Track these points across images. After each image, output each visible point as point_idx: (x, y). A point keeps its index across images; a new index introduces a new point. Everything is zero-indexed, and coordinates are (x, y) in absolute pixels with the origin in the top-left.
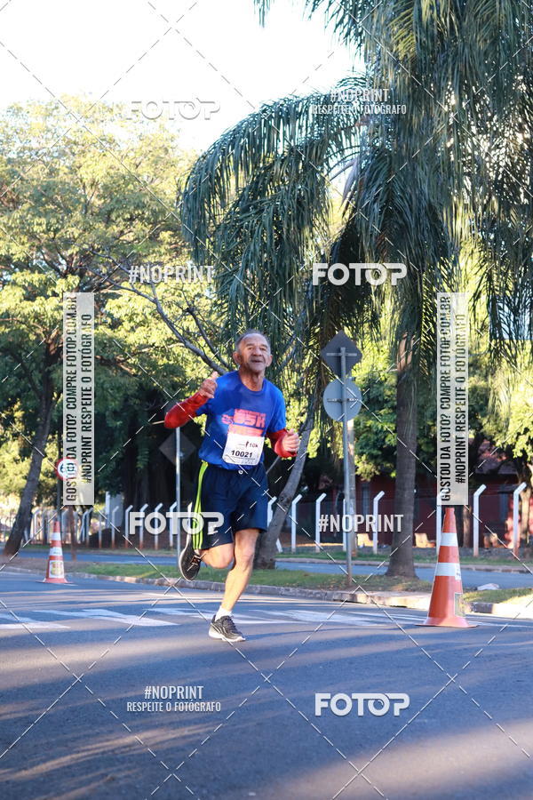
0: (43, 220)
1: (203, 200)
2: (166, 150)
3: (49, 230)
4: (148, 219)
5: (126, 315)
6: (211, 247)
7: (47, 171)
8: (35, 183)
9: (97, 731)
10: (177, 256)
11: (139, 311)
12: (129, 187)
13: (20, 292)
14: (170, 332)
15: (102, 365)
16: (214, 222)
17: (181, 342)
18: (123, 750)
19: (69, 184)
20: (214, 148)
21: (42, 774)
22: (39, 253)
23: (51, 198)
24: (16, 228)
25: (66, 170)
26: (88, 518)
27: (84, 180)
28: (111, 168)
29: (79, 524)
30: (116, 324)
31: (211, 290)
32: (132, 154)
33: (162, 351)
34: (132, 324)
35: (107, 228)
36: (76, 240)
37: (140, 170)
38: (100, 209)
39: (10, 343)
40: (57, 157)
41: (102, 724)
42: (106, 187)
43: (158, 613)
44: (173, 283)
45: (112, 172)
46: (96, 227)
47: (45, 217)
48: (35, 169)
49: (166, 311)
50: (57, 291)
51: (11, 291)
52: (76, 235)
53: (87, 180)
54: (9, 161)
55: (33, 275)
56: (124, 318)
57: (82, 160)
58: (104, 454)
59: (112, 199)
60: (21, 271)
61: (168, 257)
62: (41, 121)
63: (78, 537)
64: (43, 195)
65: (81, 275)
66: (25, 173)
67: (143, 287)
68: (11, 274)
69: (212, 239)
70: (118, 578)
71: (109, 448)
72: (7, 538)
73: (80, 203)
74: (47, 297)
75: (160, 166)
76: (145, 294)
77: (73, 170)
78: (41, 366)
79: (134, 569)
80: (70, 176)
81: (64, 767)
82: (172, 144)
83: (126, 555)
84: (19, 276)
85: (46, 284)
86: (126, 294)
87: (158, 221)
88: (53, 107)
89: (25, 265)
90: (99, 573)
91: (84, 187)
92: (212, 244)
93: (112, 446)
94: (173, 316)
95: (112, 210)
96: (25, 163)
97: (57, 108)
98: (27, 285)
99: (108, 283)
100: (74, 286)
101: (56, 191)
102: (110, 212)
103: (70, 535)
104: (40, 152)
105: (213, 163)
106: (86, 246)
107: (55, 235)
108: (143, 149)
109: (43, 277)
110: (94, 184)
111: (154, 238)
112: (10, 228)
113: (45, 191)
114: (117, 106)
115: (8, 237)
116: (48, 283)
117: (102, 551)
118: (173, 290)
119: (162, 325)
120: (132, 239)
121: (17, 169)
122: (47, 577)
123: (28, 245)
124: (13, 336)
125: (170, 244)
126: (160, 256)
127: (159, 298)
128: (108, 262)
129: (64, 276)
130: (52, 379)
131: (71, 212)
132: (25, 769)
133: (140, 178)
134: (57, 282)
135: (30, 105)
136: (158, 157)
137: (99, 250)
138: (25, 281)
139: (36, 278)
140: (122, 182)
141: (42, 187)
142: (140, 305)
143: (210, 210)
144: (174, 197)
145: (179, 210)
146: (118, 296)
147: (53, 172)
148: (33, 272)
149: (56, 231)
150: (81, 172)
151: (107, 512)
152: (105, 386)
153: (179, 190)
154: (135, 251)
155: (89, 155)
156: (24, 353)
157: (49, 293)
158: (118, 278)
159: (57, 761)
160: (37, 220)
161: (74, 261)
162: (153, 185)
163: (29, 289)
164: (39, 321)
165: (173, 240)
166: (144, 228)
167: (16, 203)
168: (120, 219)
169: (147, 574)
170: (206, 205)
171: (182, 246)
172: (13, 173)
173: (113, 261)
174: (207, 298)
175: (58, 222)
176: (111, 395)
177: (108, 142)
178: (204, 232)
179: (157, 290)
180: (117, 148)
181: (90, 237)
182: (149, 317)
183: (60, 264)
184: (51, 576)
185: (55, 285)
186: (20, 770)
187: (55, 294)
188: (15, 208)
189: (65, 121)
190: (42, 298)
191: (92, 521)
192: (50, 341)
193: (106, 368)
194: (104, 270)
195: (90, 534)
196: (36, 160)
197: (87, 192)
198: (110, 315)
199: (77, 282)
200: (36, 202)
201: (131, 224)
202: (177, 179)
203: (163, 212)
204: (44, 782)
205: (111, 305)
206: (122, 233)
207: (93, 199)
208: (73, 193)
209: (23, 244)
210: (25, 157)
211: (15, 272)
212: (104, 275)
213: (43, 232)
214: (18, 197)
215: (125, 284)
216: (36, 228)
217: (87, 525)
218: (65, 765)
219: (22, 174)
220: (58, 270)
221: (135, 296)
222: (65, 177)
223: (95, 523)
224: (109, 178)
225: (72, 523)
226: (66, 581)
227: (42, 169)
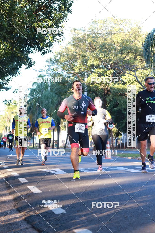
0: (103, 54)
1: (149, 46)
2: (139, 32)
3: (105, 57)
4: (134, 52)
5: (127, 81)
6: (152, 60)
7: (104, 39)
8: (100, 43)
9: (122, 203)
10: (142, 63)
11: (131, 80)
12: (128, 43)
13: (97, 75)
14: (140, 85)
15: (121, 95)
16: (153, 53)
17: (143, 88)
18: (129, 208)
19: (110, 43)
20: (153, 31)
21: (106, 215)
22: (102, 64)
23: (105, 47)
24: (95, 56)
25: (110, 39)
26: (117, 140)
27: (115, 42)
28: (122, 38)
29: (114, 142)
30: (124, 84)
31: (152, 73)
32: (129, 34)
33: (138, 91)
34: (129, 83)
35: (121, 55)
36: (112, 59)
37: (131, 38)
38: (119, 50)
39: (94, 89)
40: (107, 35)
41: (123, 201)
42: (121, 43)
43: (138, 168)
44: (141, 71)
45: (123, 39)
46: (118, 55)
47: (104, 53)
48: (101, 39)
49: (139, 79)
50: (107, 74)
51: (94, 75)
52: (113, 58)
53: (116, 42)
54: (93, 37)
55: (100, 70)
56: (127, 82)
57: (114, 36)
58: (121, 121)
59: (123, 47)
60: (97, 69)
61: (139, 63)
62: (102, 25)
63: (114, 145)
64: (103, 46)
65: (114, 70)
66: (97, 40)
67: (132, 72)
68: (94, 70)
69: (152, 58)
70: (126, 157)
71: (123, 119)
72: (94, 146)
73: (114, 48)
74: (104, 76)
75: (137, 37)
76: (133, 75)
77: (111, 39)
78: (103, 96)
79: (131, 155)
80: (111, 40)
81: (112, 213)
82: (140, 30)
83: (128, 151)
84: (96, 70)
85: (104, 72)
86: (127, 75)
87: (136, 53)
88: (105, 21)
89: (98, 67)
90: (121, 156)
91: (115, 44)
92: (152, 59)
93: (124, 119)
94: (142, 81)
95: (123, 50)
96: (98, 37)
97: (106, 21)
98: (98, 73)
99: (122, 72)
100: (112, 73)
101: (107, 45)
102: (122, 51)
103: (112, 145)
104: (102, 34)
105: (152, 35)
106: (115, 61)
107: (106, 58)
108: (132, 32)
109: (103, 70)
110: (117, 43)
111: (135, 58)
112: (93, 57)
113: (103, 45)
114: (124, 20)
115: (93, 59)
116: (105, 72)
117: (121, 149)
118: (141, 73)
119: (138, 84)
120: (129, 58)
121: (95, 39)
122: (106, 157)
123: (99, 61)
124: (95, 88)
125: (140, 60)
126: (137, 63)
127: (137, 76)
128: (122, 66)
129: (110, 70)
130: (106, 100)
131: (111, 51)
132: (101, 214)
133: (131, 41)
134: (107, 72)
135: (99, 20)
136: (136, 34)
137: (119, 62)
138: (98, 71)
139: (101, 71)
140: (126, 42)
141: (103, 44)
142: (132, 78)
143: (152, 49)
144: (141, 46)
145: (142, 49)
146: (125, 75)
147: (105, 40)
148: (100, 69)
149: (107, 57)
150: (114, 40)
151: (123, 138)
152: (122, 102)
153: (142, 43)
154: (130, 62)
155: (116, 34)
156: (98, 93)
157: (105, 75)
158: (125, 70)
159: (110, 212)
160: (101, 54)
161: (112, 66)
162: (135, 42)
163: (99, 74)
164: (102, 83)
165: (141, 58)
166: (132, 55)
167: (95, 49)
168: (125, 53)
169: (134, 156)
170: (150, 48)
171: (143, 60)
172: (94, 41)
173: (123, 65)
174: (151, 75)
175: (107, 54)
176: (123, 104)
177: (121, 30)
178: (150, 56)
179: (136, 73)
180: (124, 32)
181: (117, 58)
182: (134, 81)
183: (108, 66)
184: (107, 157)
185: (107, 73)
186: (100, 214)
187: (107, 75)
188: (95, 50)
189: (109, 25)
190: (103, 76)
191: (118, 141)
192: (105, 89)
193: (122, 96)
194: (121, 68)
195: (118, 144)
196: (101, 37)
197: (116, 45)
198: (122, 81)
199: (113, 72)
200: (101, 48)
201: (129, 54)
202: (142, 40)
203: (138, 50)
204: (107, 218)
205: (123, 78)
206: (126, 57)
207: (117, 47)
208: (111, 46)
209: (97, 61)
210: (98, 35)
211: (95, 69)
212: (121, 69)
213: (103, 57)
214: (96, 47)
215: (127, 72)
216: (101, 56)
217: (117, 142)
218: (113, 212)
219: (97, 41)
220: (107, 68)
221: (130, 75)
222: (109, 41)
223: (119, 141)
224: (122, 41)
225: (112, 141)
226: (111, 159)
227: (103, 39)
